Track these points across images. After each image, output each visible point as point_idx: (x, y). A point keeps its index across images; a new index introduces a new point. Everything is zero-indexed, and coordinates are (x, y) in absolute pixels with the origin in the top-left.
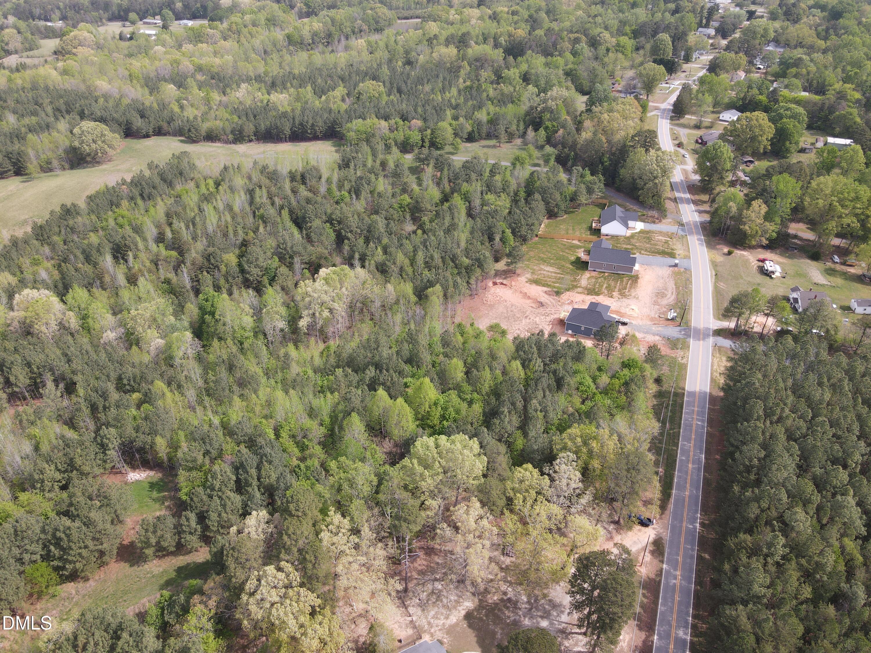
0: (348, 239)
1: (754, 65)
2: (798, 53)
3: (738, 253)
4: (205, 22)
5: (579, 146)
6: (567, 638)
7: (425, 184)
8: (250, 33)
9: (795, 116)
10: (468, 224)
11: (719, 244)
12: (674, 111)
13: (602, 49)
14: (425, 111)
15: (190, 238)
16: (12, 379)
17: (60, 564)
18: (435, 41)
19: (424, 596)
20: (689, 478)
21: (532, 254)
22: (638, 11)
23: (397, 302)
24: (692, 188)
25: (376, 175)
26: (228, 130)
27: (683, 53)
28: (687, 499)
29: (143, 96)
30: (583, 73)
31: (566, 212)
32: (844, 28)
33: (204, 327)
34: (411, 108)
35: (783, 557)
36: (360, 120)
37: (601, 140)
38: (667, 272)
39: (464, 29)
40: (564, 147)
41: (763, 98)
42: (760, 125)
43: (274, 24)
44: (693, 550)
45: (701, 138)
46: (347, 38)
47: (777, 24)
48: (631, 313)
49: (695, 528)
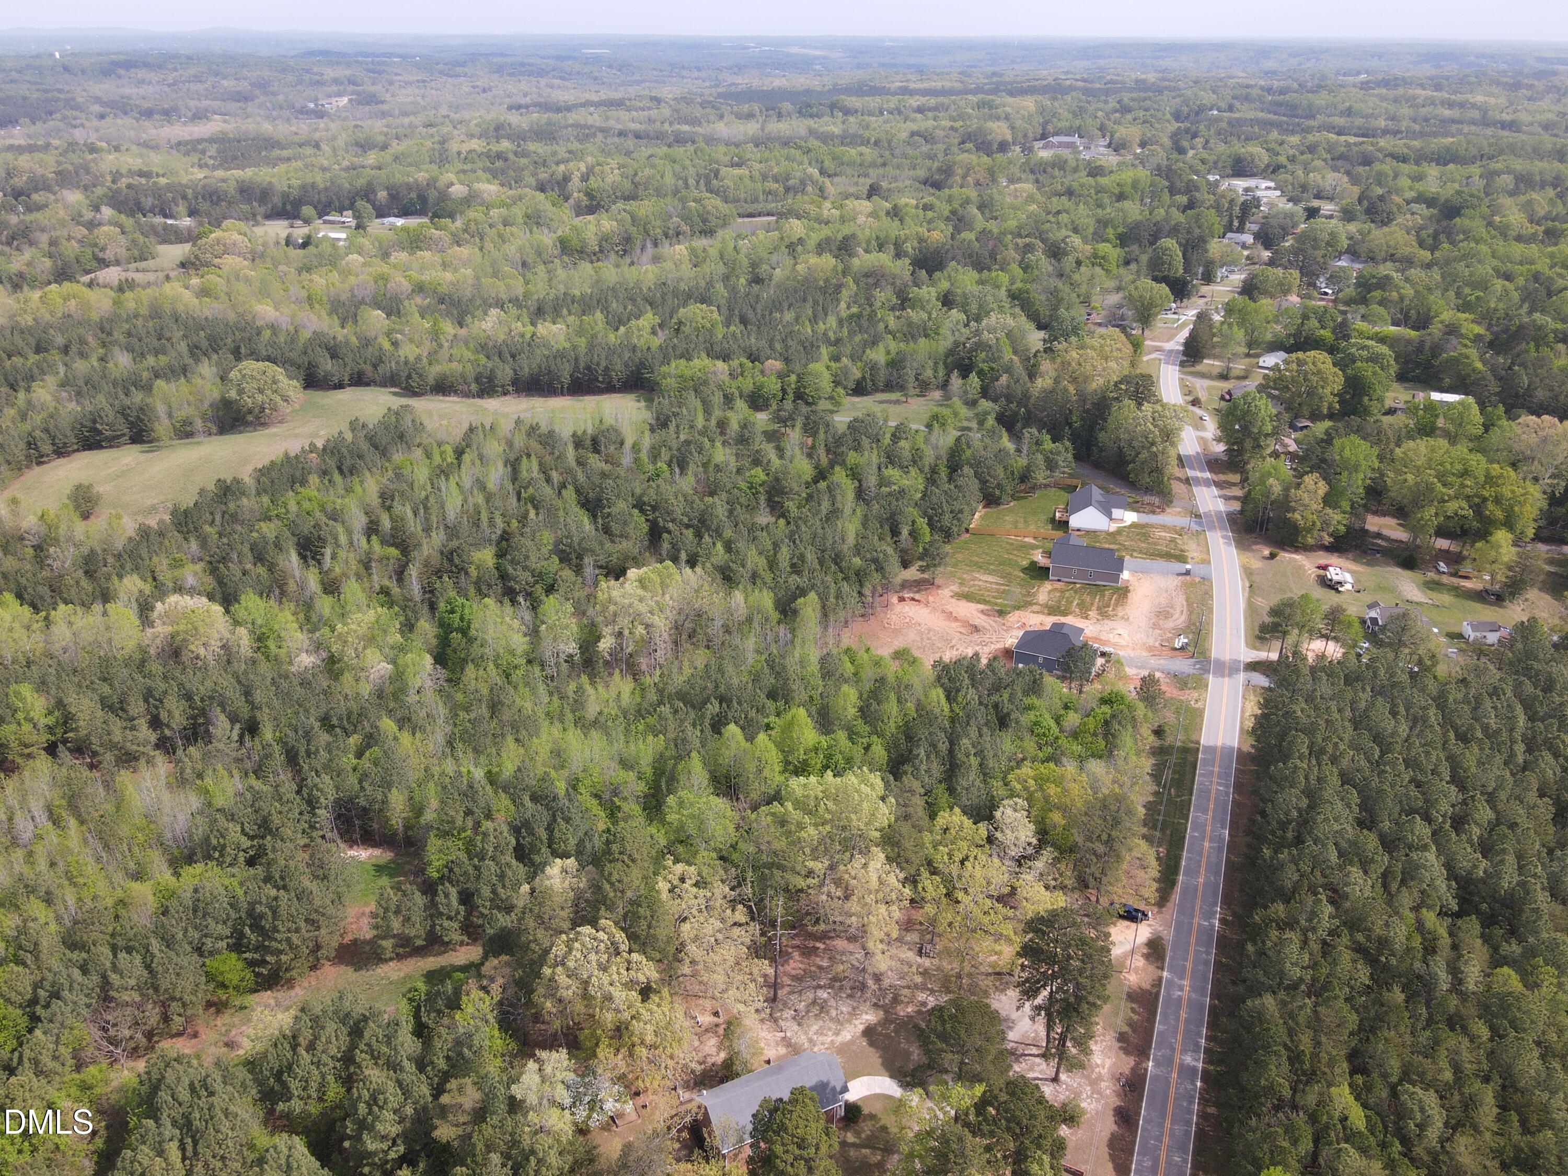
0: (669, 532)
1: (1314, 285)
2: (1386, 269)
3: (1286, 556)
4: (425, 220)
5: (1032, 401)
6: (1017, 1061)
7: (788, 453)
8: (500, 236)
9: (1374, 359)
10: (858, 510)
11: (1256, 543)
12: (1185, 353)
13: (1068, 262)
14: (787, 348)
15: (419, 528)
16: (164, 716)
17: (257, 956)
18: (800, 248)
19: (802, 1006)
20: (1204, 860)
21: (959, 557)
22: (1126, 204)
23: (749, 620)
24: (1213, 464)
25: (712, 441)
26: (471, 376)
27: (1201, 270)
28: (1200, 888)
29: (330, 327)
30: (1040, 299)
31: (1014, 498)
32: (1464, 232)
33: (449, 651)
34: (763, 343)
35: (1331, 933)
36: (683, 362)
37: (1066, 390)
38: (1174, 582)
39: (846, 230)
40: (1009, 401)
41: (1326, 334)
42: (1319, 372)
43: (538, 224)
44: (1208, 953)
45: (1229, 393)
46: (656, 245)
47: (1353, 228)
48: (1116, 639)
49: (1213, 926)
